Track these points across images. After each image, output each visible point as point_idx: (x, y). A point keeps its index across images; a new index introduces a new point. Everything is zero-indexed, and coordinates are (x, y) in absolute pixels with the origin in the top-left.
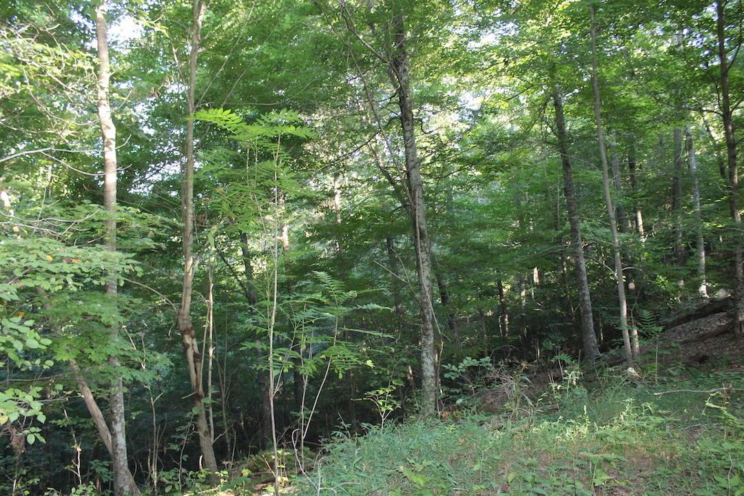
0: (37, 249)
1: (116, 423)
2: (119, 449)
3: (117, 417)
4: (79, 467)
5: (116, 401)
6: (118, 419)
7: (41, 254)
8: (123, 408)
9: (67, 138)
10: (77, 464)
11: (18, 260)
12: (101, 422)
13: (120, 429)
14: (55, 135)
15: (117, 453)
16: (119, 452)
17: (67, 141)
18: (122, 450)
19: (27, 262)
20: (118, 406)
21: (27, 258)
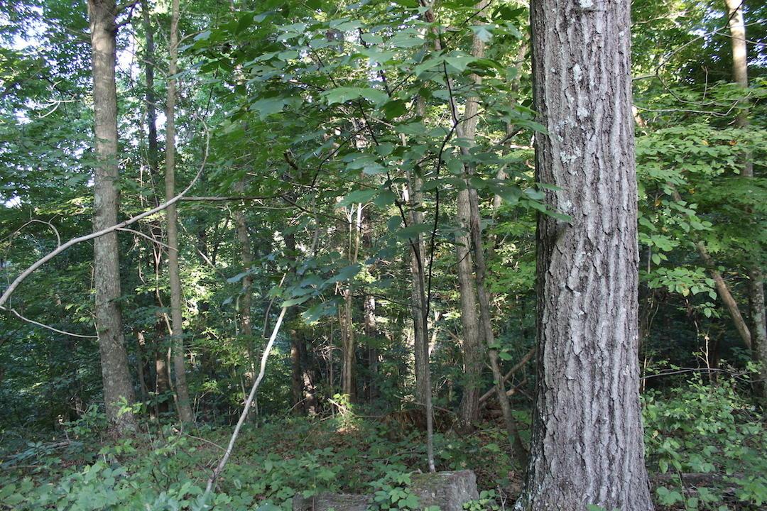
0: (692, 135)
1: (755, 313)
2: (759, 341)
3: (756, 307)
4: (707, 356)
5: (756, 290)
6: (758, 310)
7: (696, 139)
8: (763, 298)
9: (676, 20)
10: (706, 351)
11: (677, 147)
12: (736, 311)
13: (760, 320)
14: (664, 21)
15: (757, 344)
16: (759, 343)
17: (677, 24)
18: (762, 341)
19: (686, 148)
20: (758, 295)
21: (685, 144)
